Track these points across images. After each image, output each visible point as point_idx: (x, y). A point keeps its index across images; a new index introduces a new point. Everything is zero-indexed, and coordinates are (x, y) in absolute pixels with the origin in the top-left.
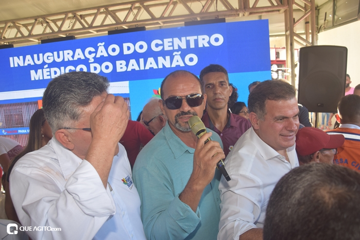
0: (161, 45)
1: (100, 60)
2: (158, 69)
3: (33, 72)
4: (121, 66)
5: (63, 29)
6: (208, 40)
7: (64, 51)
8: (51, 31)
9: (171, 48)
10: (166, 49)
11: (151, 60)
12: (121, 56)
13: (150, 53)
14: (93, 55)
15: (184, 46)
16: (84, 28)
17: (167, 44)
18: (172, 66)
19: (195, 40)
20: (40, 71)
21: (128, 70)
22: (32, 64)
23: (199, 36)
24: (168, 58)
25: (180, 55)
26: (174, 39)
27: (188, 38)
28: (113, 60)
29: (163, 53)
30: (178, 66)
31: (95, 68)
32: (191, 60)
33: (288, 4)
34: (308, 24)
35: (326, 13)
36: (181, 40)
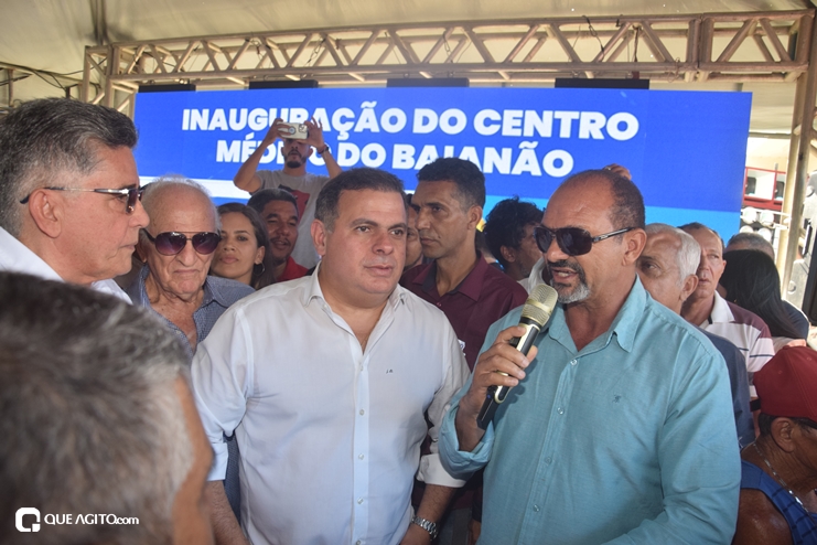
0: (496, 122)
1: (361, 139)
3: (222, 144)
4: (404, 157)
5: (297, 64)
6: (602, 126)
7: (292, 110)
8: (272, 66)
9: (517, 133)
10: (505, 133)
11: (469, 152)
12: (407, 136)
13: (469, 137)
14: (349, 125)
15: (546, 132)
16: (339, 66)
17: (510, 122)
18: (514, 172)
19: (573, 120)
20: (236, 144)
22: (225, 128)
23: (583, 114)
24: (507, 152)
25: (535, 149)
26: (528, 112)
27: (558, 114)
28: (387, 140)
29: (499, 142)
30: (526, 174)
31: (349, 154)
32: (558, 163)
33: (808, 61)
36: (541, 117)
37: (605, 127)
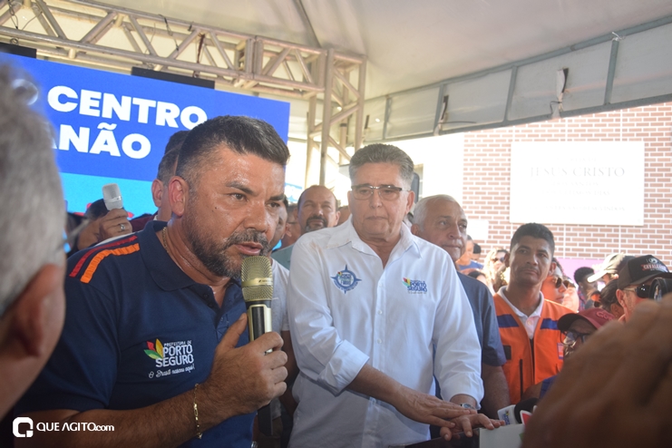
0: (72, 100)
2: (59, 151)
6: (177, 116)
9: (96, 113)
10: (81, 112)
15: (124, 115)
17: (88, 102)
18: (92, 151)
19: (150, 108)
23: (160, 103)
24: (85, 131)
25: (113, 131)
26: (105, 95)
27: (137, 101)
29: (76, 120)
30: (105, 154)
32: (136, 146)
33: (325, 85)
34: (344, 128)
35: (368, 117)
36: (120, 101)
37: (179, 117)
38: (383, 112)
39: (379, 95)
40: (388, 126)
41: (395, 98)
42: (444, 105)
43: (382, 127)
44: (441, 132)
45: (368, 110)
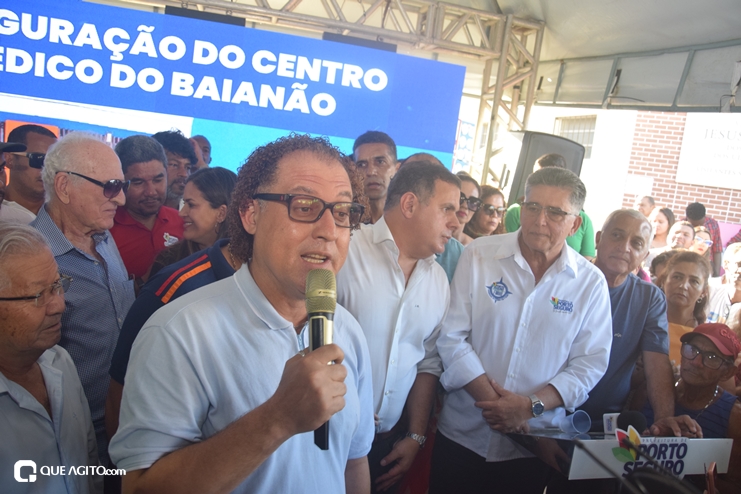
0: (272, 63)
1: (138, 62)
2: (258, 107)
4: (183, 84)
6: (360, 77)
7: (53, 20)
9: (290, 74)
10: (279, 74)
11: (246, 87)
13: (246, 73)
14: (124, 47)
15: (315, 77)
17: (285, 64)
18: (286, 108)
19: (338, 70)
21: (195, 96)
23: (346, 65)
24: (281, 90)
25: (305, 90)
26: (300, 58)
27: (326, 63)
28: (167, 68)
29: (274, 80)
30: (297, 111)
31: (123, 76)
32: (324, 104)
33: (501, 51)
34: (517, 90)
35: (542, 78)
36: (311, 64)
37: (362, 79)
38: (557, 76)
39: (554, 58)
40: (560, 91)
41: (570, 64)
42: (616, 79)
43: (554, 91)
44: (609, 106)
45: (542, 71)
